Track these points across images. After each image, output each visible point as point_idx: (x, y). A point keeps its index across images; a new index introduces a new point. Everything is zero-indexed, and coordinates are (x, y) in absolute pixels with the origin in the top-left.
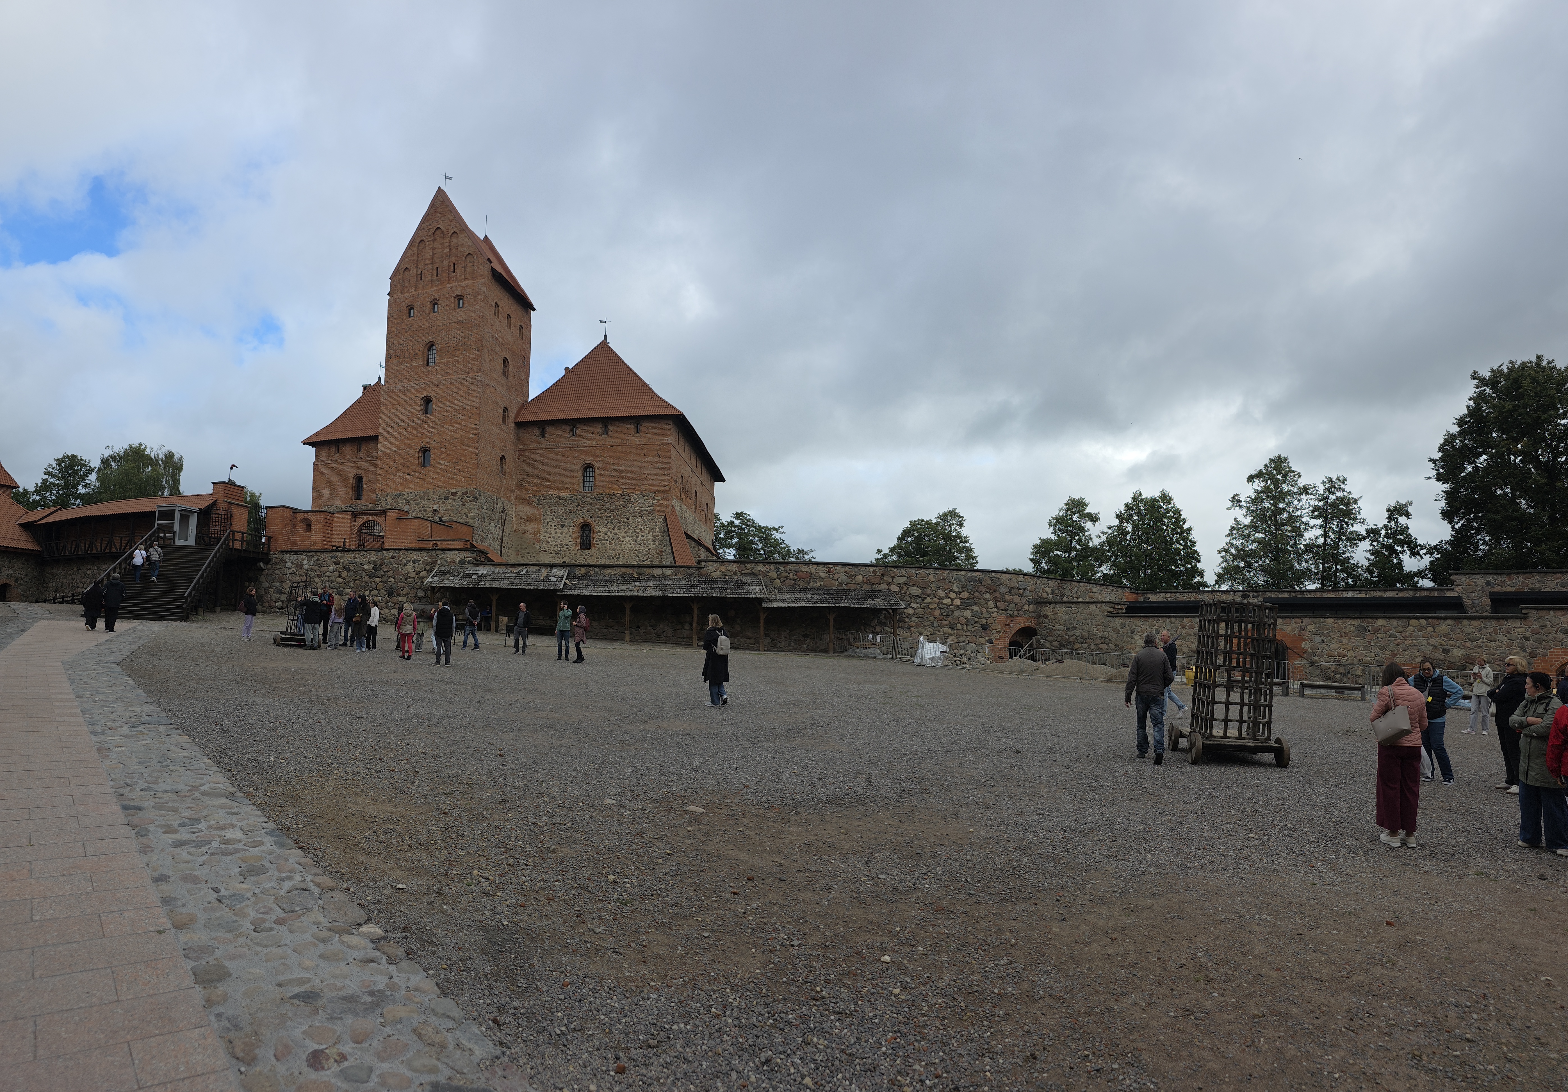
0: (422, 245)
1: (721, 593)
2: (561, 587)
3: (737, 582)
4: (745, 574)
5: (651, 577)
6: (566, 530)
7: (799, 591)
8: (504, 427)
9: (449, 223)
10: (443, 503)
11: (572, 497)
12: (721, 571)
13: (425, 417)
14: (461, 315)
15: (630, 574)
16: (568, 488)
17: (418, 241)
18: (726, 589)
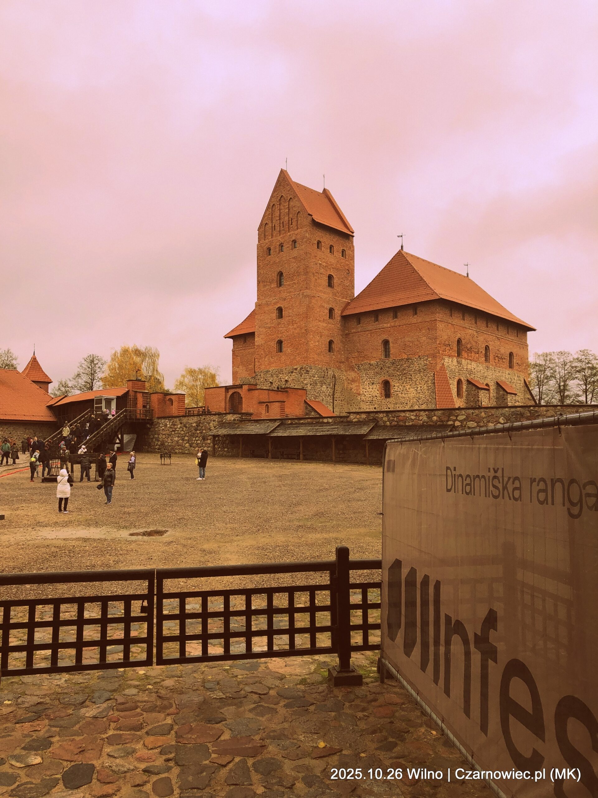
0: (274, 207)
6: (374, 386)
8: (331, 320)
9: (287, 193)
10: (290, 375)
11: (377, 363)
13: (279, 320)
14: (295, 253)
16: (375, 358)
17: (272, 205)
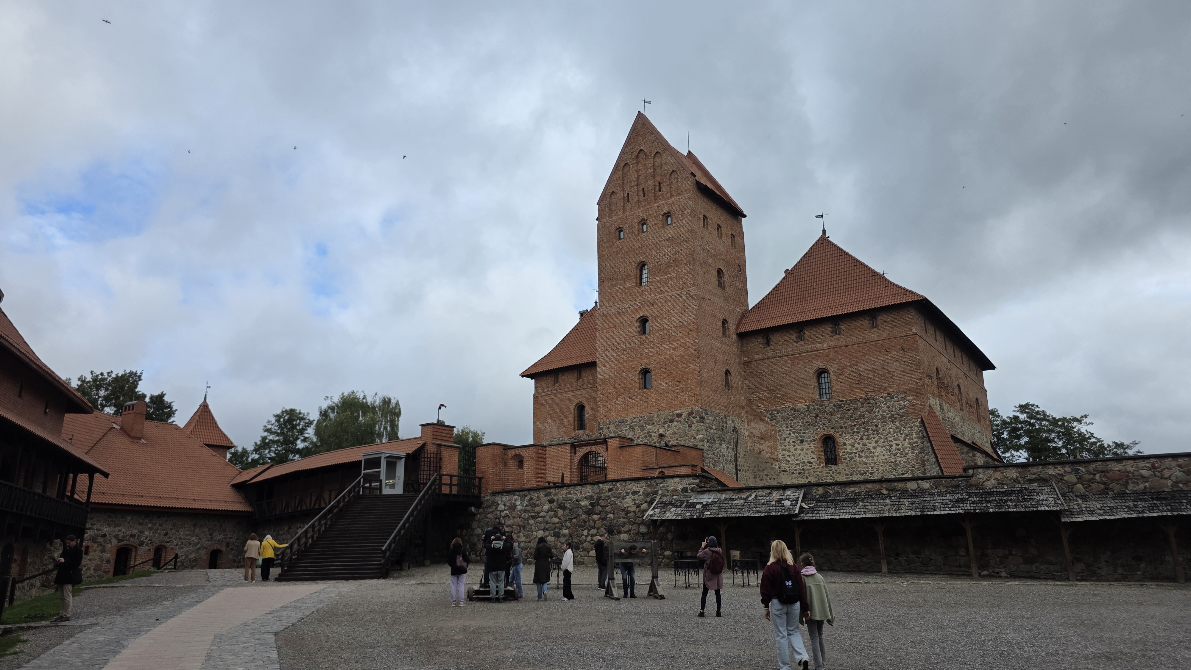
1: (1000, 507)
2: (797, 512)
3: (1020, 491)
4: (1031, 481)
5: (904, 493)
6: (806, 446)
7: (1114, 498)
8: (725, 340)
11: (808, 408)
12: (996, 479)
13: (643, 338)
14: (670, 232)
15: (877, 490)
16: (802, 398)
18: (1006, 501)
